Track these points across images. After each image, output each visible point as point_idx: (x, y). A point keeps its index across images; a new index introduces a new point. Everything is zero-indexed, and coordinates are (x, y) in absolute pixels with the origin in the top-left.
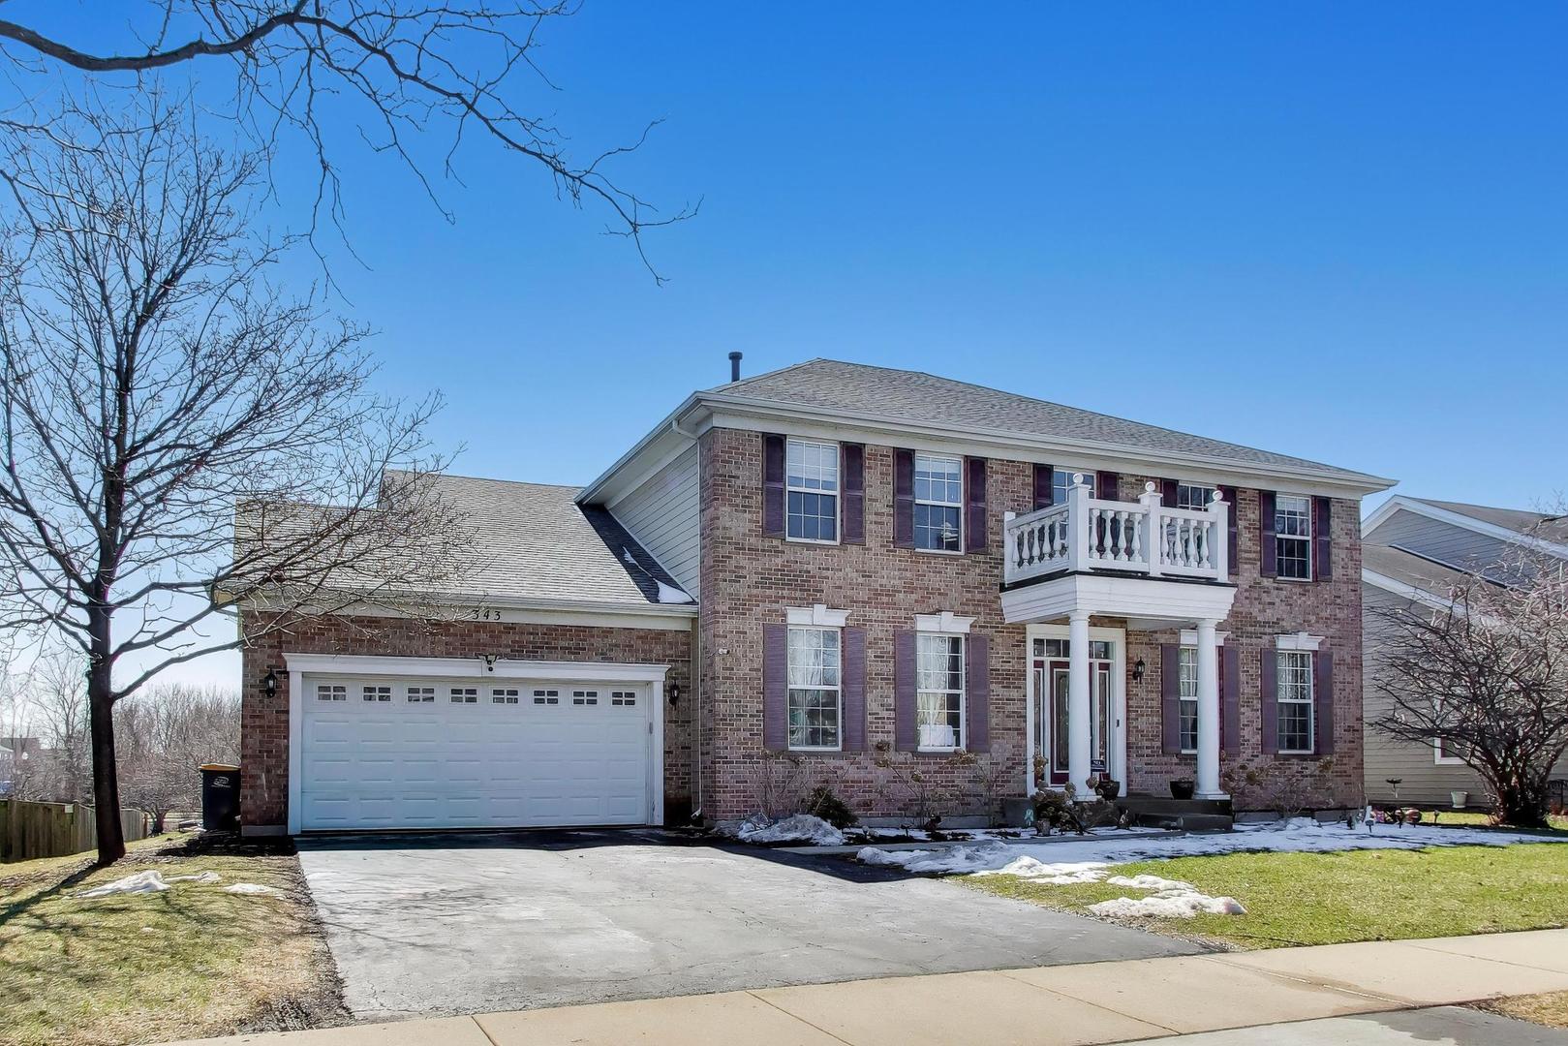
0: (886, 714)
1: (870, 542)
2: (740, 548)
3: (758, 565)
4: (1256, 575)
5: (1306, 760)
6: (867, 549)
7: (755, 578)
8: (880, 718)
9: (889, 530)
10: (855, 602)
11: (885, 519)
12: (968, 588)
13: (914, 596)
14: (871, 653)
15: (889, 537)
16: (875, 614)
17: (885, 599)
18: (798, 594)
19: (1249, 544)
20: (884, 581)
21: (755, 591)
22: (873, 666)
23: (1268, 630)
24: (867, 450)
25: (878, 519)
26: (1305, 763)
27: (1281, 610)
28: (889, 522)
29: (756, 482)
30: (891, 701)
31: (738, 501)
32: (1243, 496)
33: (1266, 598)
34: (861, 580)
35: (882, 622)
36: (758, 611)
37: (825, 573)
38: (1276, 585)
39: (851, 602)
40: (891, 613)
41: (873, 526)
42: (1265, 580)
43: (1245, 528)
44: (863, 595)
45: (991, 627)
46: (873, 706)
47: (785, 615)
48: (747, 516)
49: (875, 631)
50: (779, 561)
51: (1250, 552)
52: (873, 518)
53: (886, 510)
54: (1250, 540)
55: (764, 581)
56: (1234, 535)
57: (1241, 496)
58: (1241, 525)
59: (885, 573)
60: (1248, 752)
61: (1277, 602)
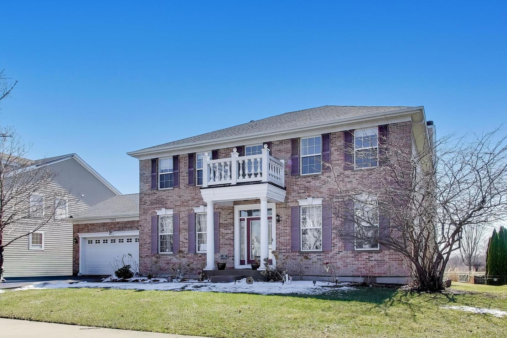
0: (185, 241)
1: (182, 186)
2: (145, 194)
3: (150, 199)
4: (342, 171)
5: (372, 253)
6: (180, 188)
7: (149, 203)
8: (184, 243)
9: (187, 181)
10: (177, 206)
11: (186, 178)
13: (194, 202)
14: (181, 222)
15: (187, 183)
16: (183, 209)
17: (186, 204)
18: (161, 206)
19: (338, 157)
20: (185, 198)
21: (149, 206)
22: (182, 226)
24: (180, 156)
25: (184, 178)
26: (371, 255)
27: (356, 184)
28: (187, 178)
29: (150, 174)
30: (187, 237)
31: (145, 181)
32: (334, 136)
33: (347, 180)
34: (178, 199)
35: (184, 211)
36: (150, 212)
37: (168, 198)
38: (353, 173)
39: (175, 206)
40: (187, 208)
41: (182, 181)
42: (346, 171)
43: (335, 150)
44: (179, 203)
45: (220, 209)
46: (182, 239)
47: (156, 213)
48: (148, 184)
49: (182, 215)
50: (155, 196)
51: (338, 160)
52: (182, 178)
53: (186, 175)
54: (338, 155)
55: (152, 204)
56: (329, 154)
57: (331, 137)
58: (333, 149)
59: (185, 195)
60: (336, 250)
61: (354, 181)
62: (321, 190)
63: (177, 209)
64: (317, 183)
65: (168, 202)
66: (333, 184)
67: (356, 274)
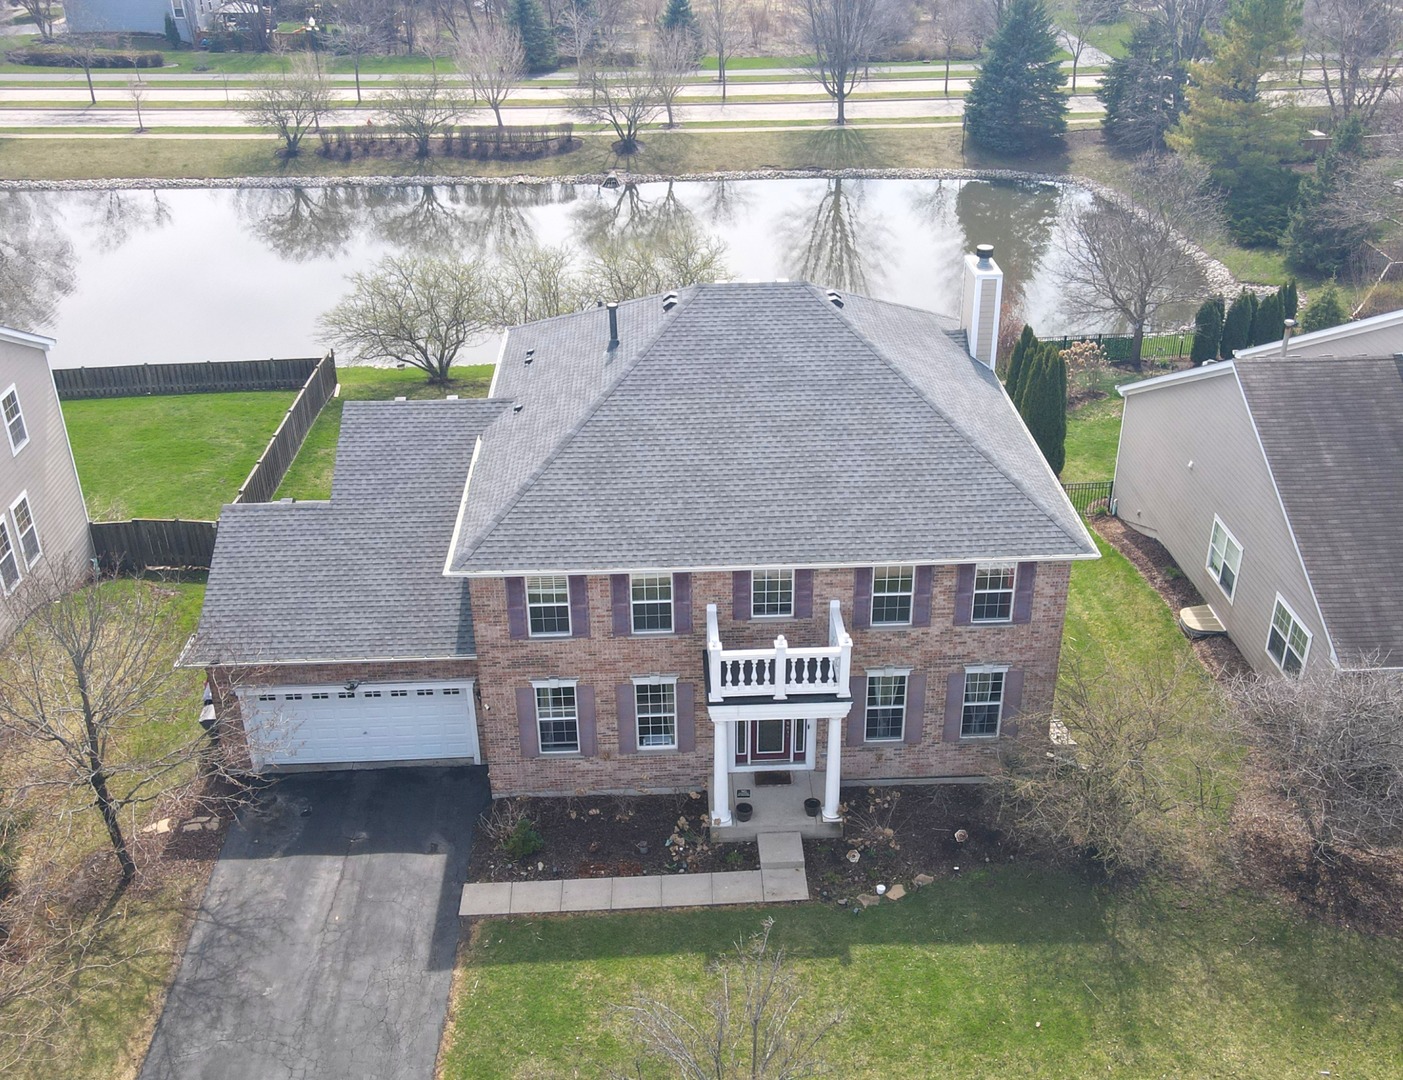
0: (611, 733)
1: (595, 634)
2: (494, 646)
3: (509, 655)
4: (948, 624)
6: (592, 639)
7: (507, 663)
8: (606, 736)
9: (609, 622)
10: (584, 670)
11: (605, 619)
12: (677, 655)
13: (631, 664)
14: (598, 700)
15: (610, 630)
16: (601, 676)
17: (607, 667)
18: (540, 669)
19: (944, 602)
20: (607, 657)
21: (507, 670)
22: (600, 706)
23: (957, 661)
24: (590, 578)
25: (600, 619)
26: (985, 745)
27: (972, 645)
29: (503, 607)
30: (616, 726)
31: (491, 619)
32: (940, 570)
33: (957, 639)
34: (588, 657)
35: (606, 681)
36: (511, 681)
37: (560, 655)
38: (969, 628)
39: (581, 671)
40: (613, 675)
41: (597, 625)
42: (958, 626)
43: (940, 592)
44: (590, 666)
46: (601, 729)
47: (531, 683)
48: (498, 627)
49: (600, 687)
50: (524, 651)
51: (944, 608)
52: (596, 619)
53: (605, 613)
54: (944, 600)
55: (514, 664)
56: (928, 599)
57: (935, 571)
58: (936, 591)
59: (607, 652)
60: (929, 741)
61: (969, 641)
62: (910, 652)
63: (586, 676)
64: (904, 643)
65: (560, 664)
66: (932, 646)
67: (960, 772)
